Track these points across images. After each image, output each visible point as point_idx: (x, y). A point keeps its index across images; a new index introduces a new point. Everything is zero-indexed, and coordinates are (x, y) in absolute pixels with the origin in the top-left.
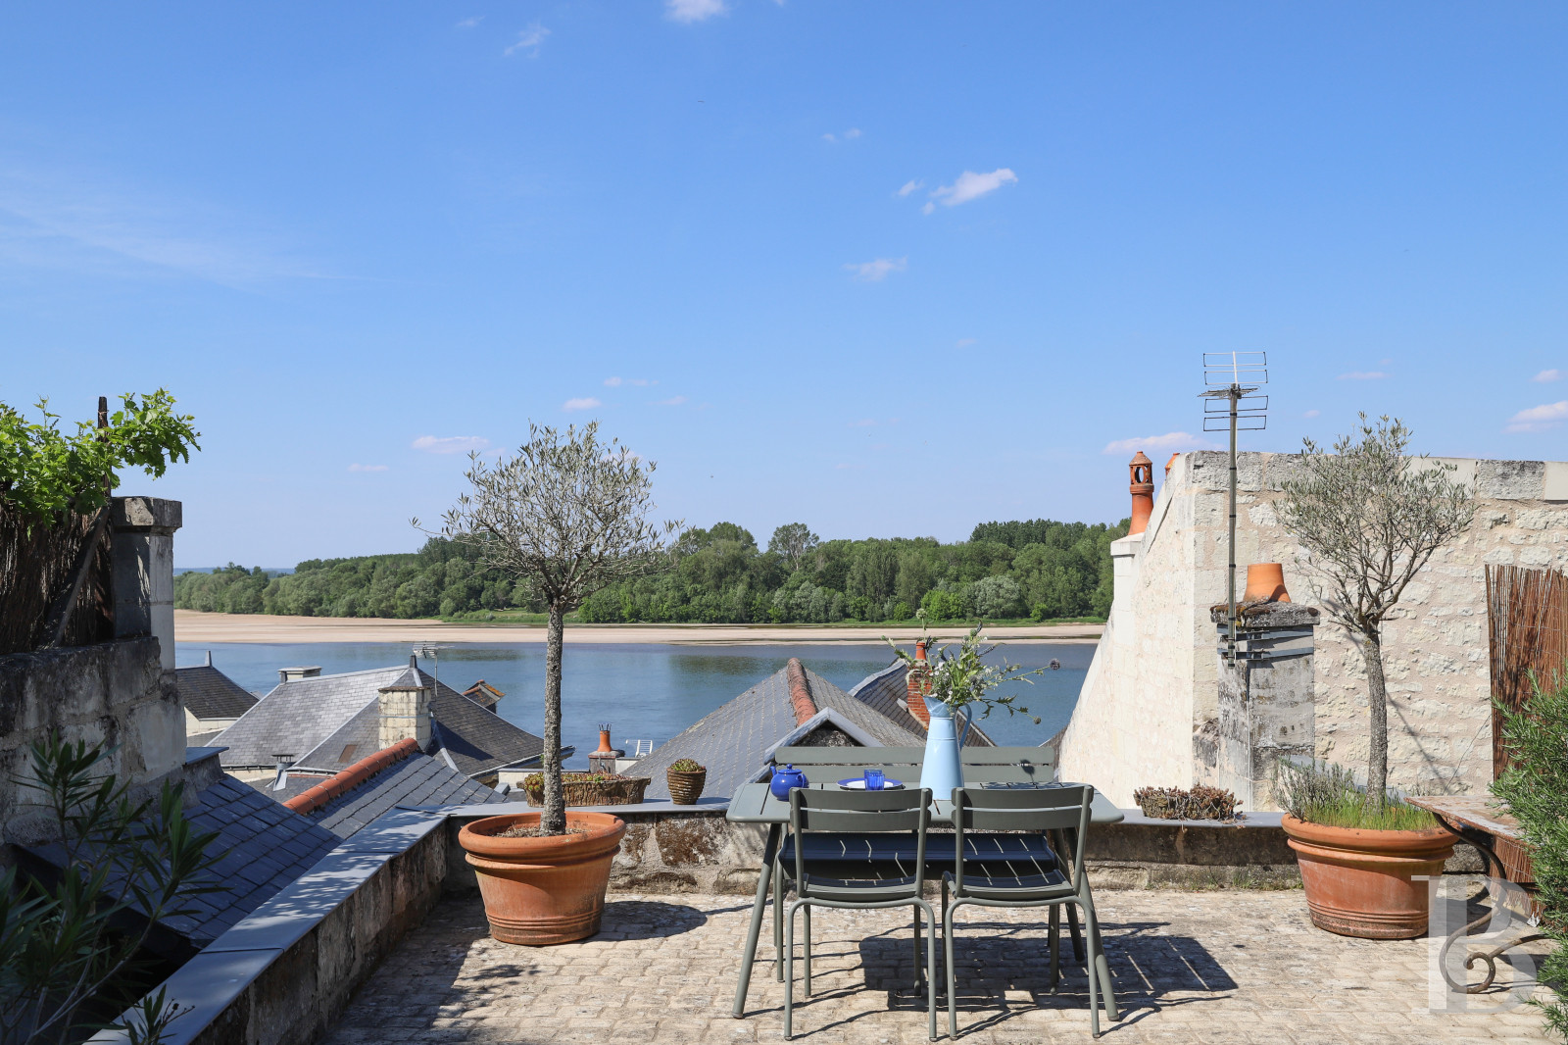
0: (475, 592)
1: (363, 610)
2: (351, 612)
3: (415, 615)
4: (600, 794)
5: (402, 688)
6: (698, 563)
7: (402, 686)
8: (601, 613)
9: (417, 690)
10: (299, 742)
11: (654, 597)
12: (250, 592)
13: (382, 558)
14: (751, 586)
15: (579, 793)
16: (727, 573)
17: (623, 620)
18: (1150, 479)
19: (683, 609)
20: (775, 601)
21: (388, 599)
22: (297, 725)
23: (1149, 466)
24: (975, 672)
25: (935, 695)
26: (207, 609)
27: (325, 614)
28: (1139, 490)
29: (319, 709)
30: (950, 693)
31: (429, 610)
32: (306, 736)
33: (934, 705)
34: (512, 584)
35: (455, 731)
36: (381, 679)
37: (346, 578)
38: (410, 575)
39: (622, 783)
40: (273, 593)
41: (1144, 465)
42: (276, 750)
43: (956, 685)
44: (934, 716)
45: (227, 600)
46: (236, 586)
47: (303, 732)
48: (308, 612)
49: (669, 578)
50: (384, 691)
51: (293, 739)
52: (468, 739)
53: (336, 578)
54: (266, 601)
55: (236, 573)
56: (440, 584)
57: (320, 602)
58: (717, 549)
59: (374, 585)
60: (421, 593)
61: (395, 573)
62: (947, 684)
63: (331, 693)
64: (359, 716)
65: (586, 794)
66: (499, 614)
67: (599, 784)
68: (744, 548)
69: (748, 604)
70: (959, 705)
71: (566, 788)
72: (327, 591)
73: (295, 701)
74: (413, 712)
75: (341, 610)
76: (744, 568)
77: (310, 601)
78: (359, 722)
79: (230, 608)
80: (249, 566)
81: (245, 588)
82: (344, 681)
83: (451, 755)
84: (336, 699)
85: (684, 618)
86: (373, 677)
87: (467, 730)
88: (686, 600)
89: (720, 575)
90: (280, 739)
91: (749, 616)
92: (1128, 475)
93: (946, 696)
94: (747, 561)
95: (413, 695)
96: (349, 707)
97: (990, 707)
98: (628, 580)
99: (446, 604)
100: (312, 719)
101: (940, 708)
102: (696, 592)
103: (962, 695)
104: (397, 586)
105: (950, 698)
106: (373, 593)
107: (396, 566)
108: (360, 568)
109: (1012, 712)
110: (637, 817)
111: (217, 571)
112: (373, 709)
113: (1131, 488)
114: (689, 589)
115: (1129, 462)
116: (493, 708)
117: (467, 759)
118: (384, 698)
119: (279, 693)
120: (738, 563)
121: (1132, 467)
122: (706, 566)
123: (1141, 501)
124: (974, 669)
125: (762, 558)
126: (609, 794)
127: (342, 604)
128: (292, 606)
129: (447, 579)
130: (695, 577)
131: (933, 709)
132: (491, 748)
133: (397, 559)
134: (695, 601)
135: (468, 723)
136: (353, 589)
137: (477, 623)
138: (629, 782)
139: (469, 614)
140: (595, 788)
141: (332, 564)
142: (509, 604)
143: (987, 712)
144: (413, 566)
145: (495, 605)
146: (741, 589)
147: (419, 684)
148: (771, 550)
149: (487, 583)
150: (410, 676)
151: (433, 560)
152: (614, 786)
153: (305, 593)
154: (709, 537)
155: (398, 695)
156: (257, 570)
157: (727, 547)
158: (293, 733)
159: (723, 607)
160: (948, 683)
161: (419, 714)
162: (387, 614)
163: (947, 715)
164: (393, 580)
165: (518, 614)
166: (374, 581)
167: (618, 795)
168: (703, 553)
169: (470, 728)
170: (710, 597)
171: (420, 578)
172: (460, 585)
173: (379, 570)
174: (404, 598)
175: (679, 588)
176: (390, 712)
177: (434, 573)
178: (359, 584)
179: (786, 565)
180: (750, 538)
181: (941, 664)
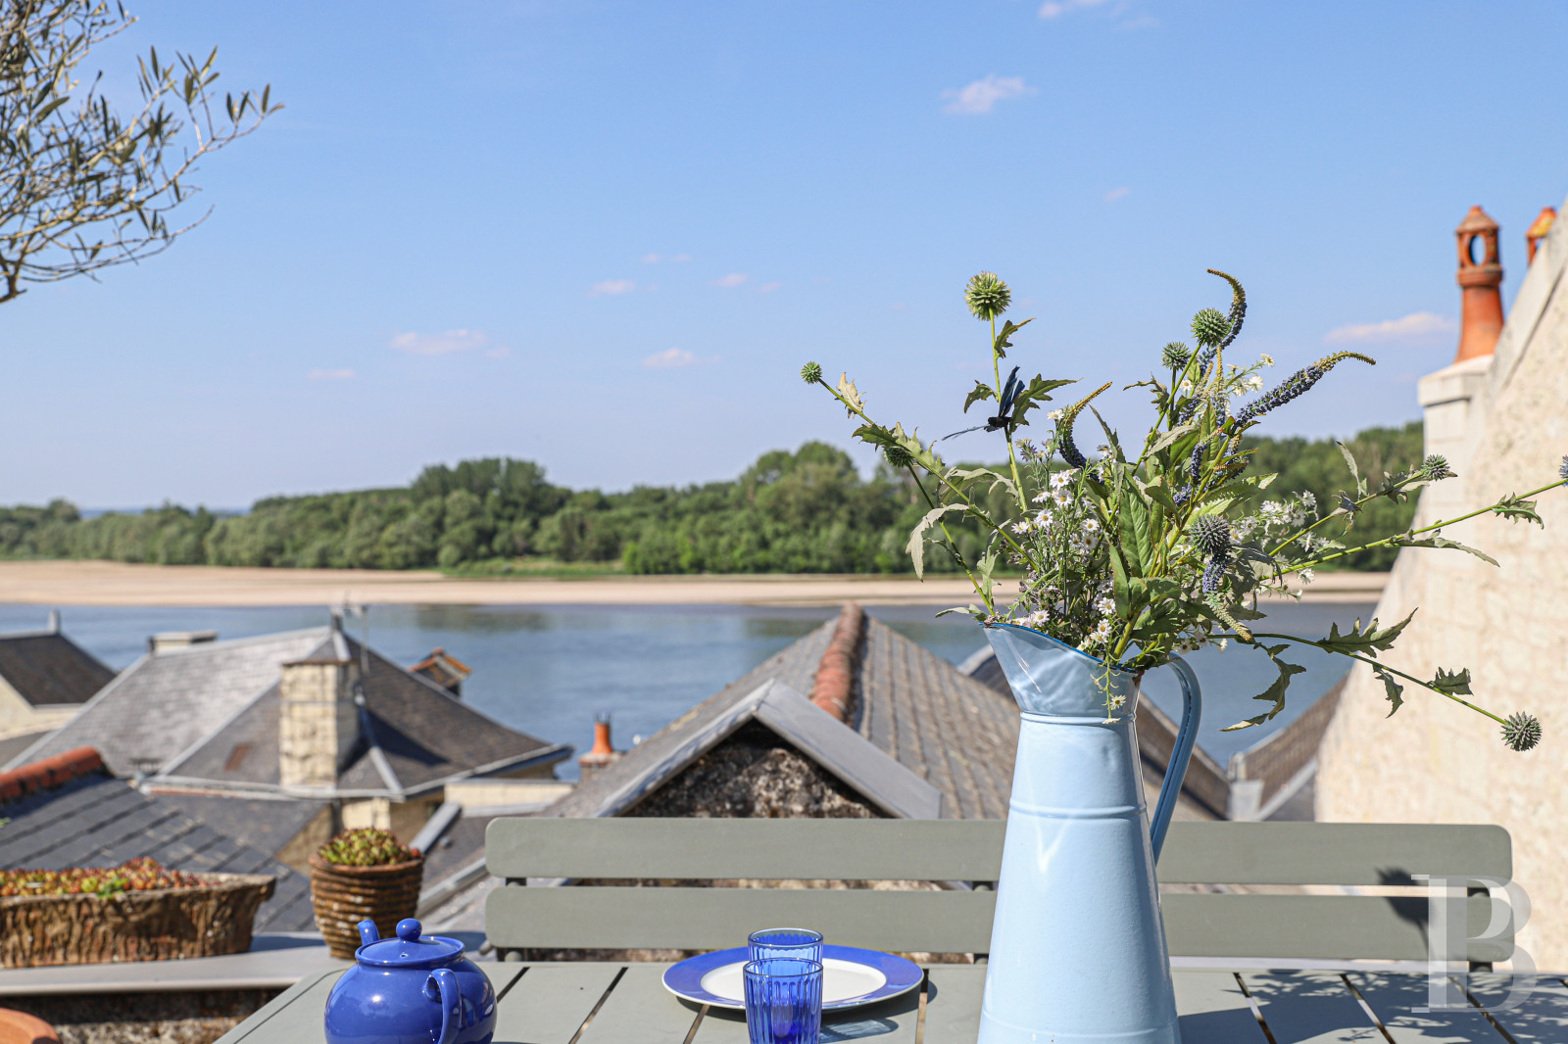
0: (486, 536)
1: (337, 561)
2: (323, 563)
3: (407, 566)
4: (117, 930)
5: (318, 661)
6: (781, 495)
7: (319, 658)
8: (651, 563)
9: (336, 663)
10: (169, 741)
11: (724, 541)
12: (190, 539)
13: (366, 494)
14: (852, 525)
15: (57, 928)
16: (819, 509)
17: (680, 571)
18: (1494, 257)
19: (761, 556)
20: (885, 545)
21: (370, 546)
22: (167, 715)
23: (1493, 233)
24: (1219, 505)
25: (1040, 617)
26: (132, 560)
27: (288, 565)
28: (1476, 279)
29: (200, 692)
30: (1106, 606)
31: (425, 560)
32: (180, 734)
33: (1033, 663)
34: (535, 525)
35: (395, 723)
36: (290, 649)
37: (314, 518)
38: (399, 514)
39: (181, 899)
40: (221, 537)
41: (1483, 231)
42: (136, 753)
43: (1130, 572)
44: (1037, 709)
45: (159, 547)
46: (172, 530)
47: (175, 725)
48: (265, 563)
49: (741, 516)
50: (289, 666)
51: (160, 737)
52: (415, 735)
53: (302, 519)
54: (210, 549)
55: (172, 514)
56: (439, 526)
57: (280, 550)
58: (805, 477)
59: (353, 530)
60: (415, 538)
61: (378, 512)
62: (1092, 570)
63: (217, 669)
64: (256, 704)
65: (77, 929)
66: (519, 564)
67: (112, 902)
68: (840, 475)
69: (847, 549)
70: (1149, 662)
71: (21, 914)
72: (292, 537)
73: (165, 682)
74: (331, 696)
75: (310, 560)
76: (842, 500)
77: (269, 549)
78: (256, 713)
79: (162, 557)
80: (191, 504)
81: (183, 532)
82: (237, 652)
83: (388, 760)
84: (224, 678)
85: (763, 568)
86: (278, 646)
87: (414, 722)
88: (764, 544)
89: (810, 511)
90: (142, 737)
91: (849, 564)
92: (1454, 251)
93: (1087, 619)
94: (848, 493)
95: (331, 672)
96: (243, 690)
97: (1288, 670)
98: (689, 518)
99: (447, 553)
100: (189, 707)
101: (1058, 674)
102: (777, 534)
103: (1161, 616)
104: (382, 529)
105: (1102, 633)
106: (350, 541)
107: (384, 505)
108: (336, 505)
109: (1395, 693)
110: (211, 1002)
111: (149, 512)
112: (275, 692)
113: (1460, 276)
114: (768, 528)
115: (1456, 226)
116: (455, 689)
117: (411, 766)
118: (290, 675)
119: (144, 669)
120: (834, 494)
121: (1461, 235)
122: (791, 498)
123: (1479, 300)
124: (1214, 491)
125: (865, 488)
126: (143, 931)
127: (311, 553)
128: (245, 556)
129: (448, 520)
130: (777, 515)
131: (1032, 679)
132: (449, 749)
133: (384, 494)
134: (777, 544)
135: (416, 711)
136: (324, 534)
137: (490, 576)
138: (206, 896)
139: (478, 565)
140: (102, 914)
141: (297, 501)
142: (530, 552)
143: (1276, 693)
144: (406, 502)
145: (512, 553)
146: (837, 530)
147: (343, 654)
148: (878, 478)
149: (502, 524)
150: (330, 644)
151: (429, 494)
152: (154, 909)
153: (261, 540)
154: (795, 461)
155: (307, 672)
156: (201, 510)
157: (817, 476)
158: (164, 728)
159: (814, 555)
160: (1096, 567)
161: (340, 699)
162: (370, 565)
163: (1095, 706)
164: (376, 520)
165: (544, 564)
166: (353, 522)
167: (172, 933)
168: (786, 480)
169: (418, 719)
170: (795, 541)
171: (413, 518)
172: (467, 526)
173: (359, 506)
174: (391, 545)
175: (755, 527)
176: (298, 696)
177: (431, 511)
178: (332, 526)
179: (898, 496)
180: (848, 464)
181: (1059, 479)
